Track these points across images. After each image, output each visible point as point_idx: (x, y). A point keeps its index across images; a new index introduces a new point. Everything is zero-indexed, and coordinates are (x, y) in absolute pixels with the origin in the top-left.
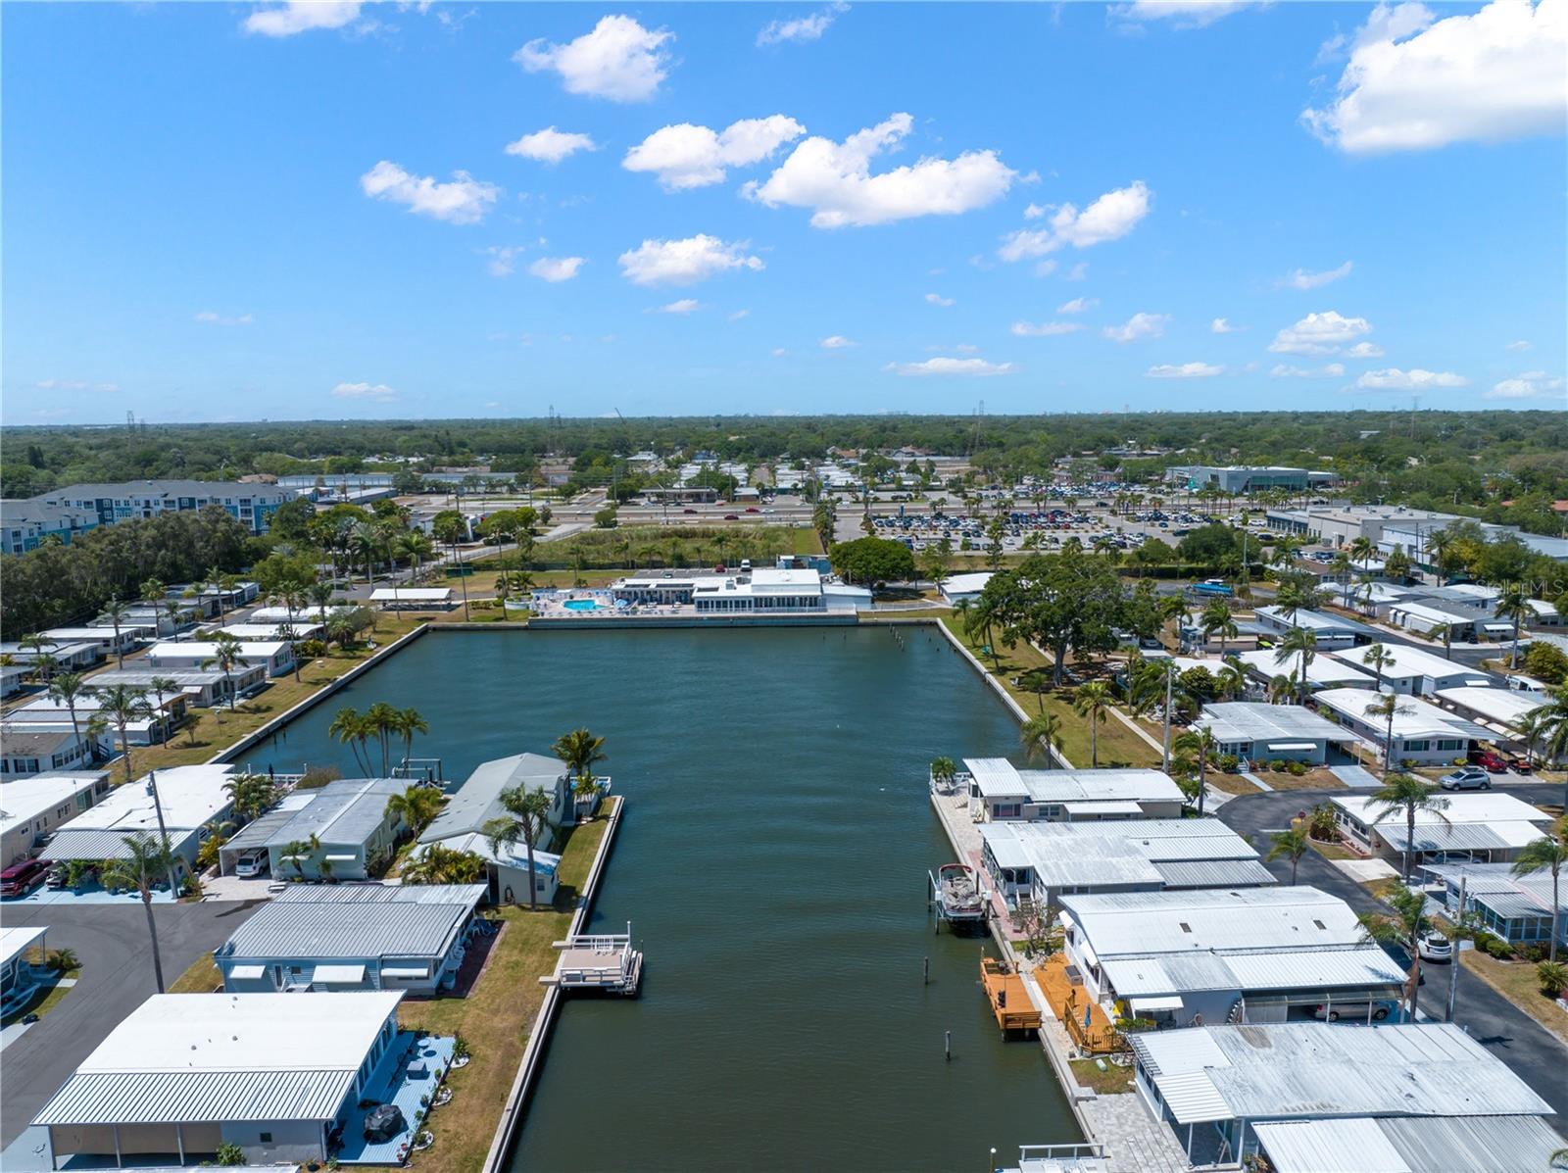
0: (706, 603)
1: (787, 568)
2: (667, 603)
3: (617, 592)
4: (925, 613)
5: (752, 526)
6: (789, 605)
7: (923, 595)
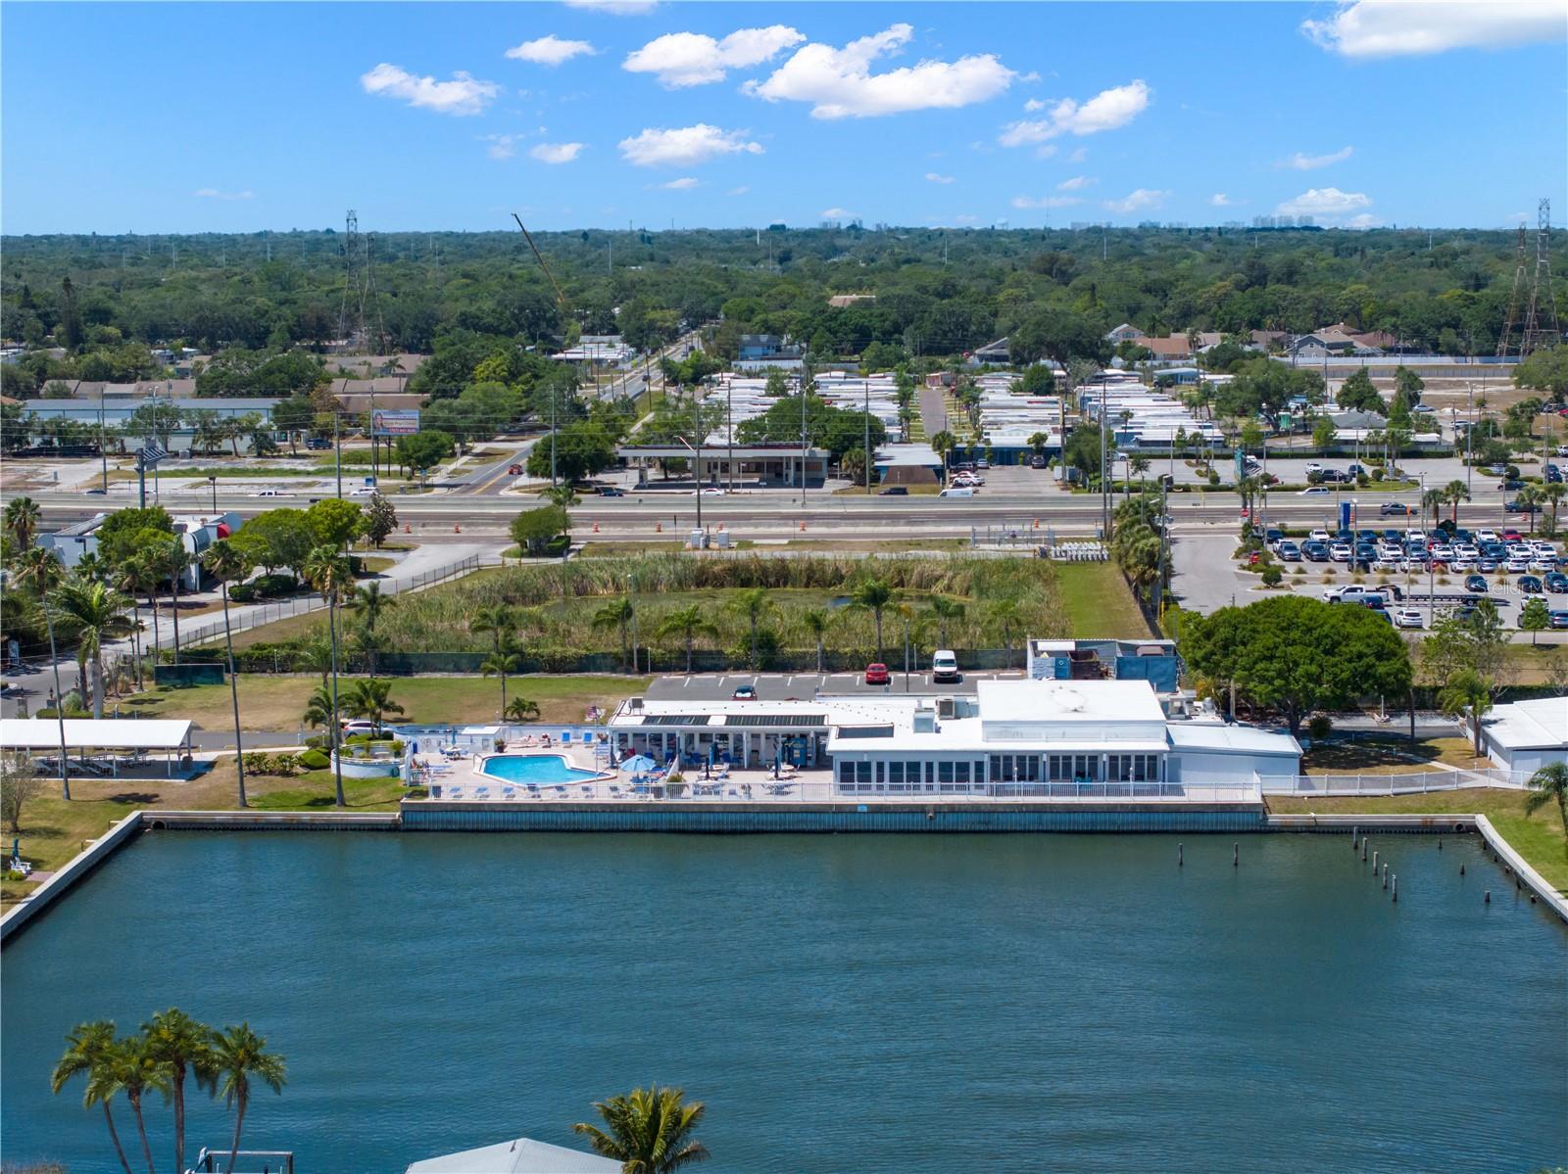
0: (865, 767)
1: (1058, 677)
2: (756, 765)
3: (623, 738)
4: (1448, 802)
5: (938, 554)
6: (1081, 775)
7: (1432, 754)
